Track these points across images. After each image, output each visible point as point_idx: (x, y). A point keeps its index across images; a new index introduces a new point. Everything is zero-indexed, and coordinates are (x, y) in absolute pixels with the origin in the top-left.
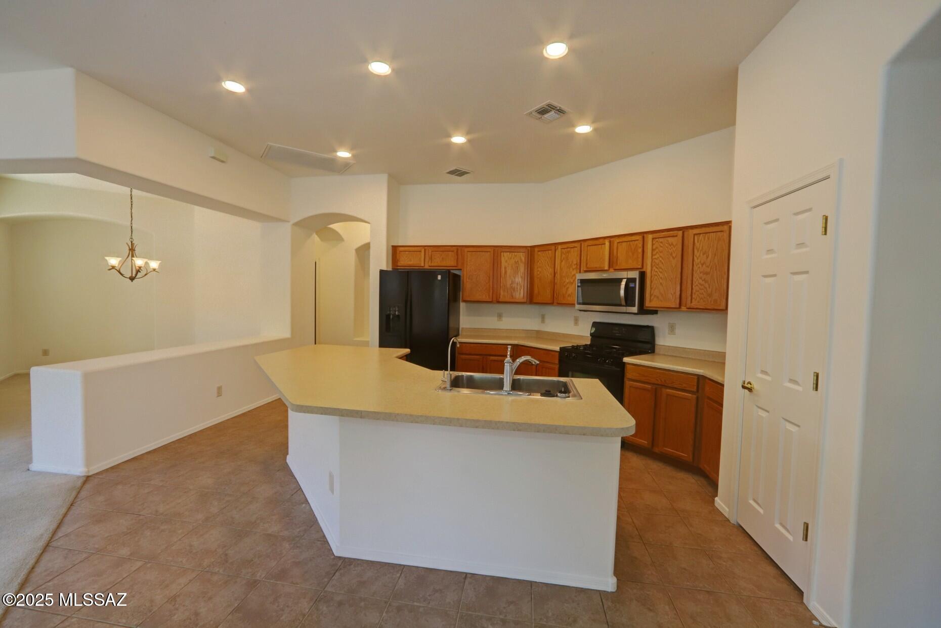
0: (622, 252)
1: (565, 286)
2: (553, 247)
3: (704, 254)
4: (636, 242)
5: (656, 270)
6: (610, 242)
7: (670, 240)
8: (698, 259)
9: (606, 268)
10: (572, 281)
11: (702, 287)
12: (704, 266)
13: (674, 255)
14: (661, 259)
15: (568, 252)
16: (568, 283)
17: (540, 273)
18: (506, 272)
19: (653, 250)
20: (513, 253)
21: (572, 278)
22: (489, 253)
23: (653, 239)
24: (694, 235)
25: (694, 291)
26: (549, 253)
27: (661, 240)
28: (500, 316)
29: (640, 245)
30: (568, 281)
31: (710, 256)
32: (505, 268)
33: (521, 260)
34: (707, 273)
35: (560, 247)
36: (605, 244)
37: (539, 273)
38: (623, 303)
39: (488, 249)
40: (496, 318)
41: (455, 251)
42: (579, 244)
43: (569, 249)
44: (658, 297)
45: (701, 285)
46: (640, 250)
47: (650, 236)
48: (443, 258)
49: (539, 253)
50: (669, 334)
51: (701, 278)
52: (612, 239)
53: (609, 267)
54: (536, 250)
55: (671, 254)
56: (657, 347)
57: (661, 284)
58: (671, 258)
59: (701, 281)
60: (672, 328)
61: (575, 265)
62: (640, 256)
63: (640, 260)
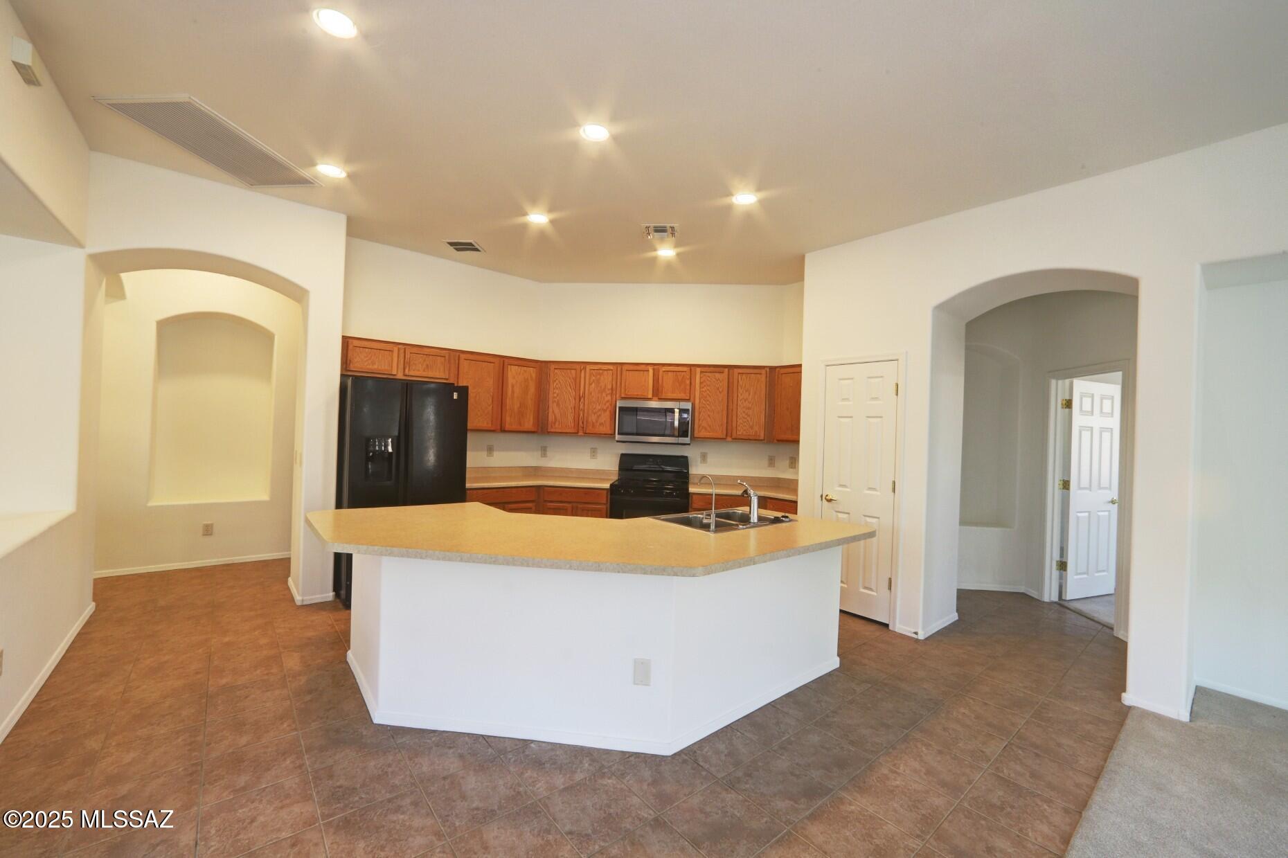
0: (668, 381)
1: (594, 414)
2: (578, 367)
3: (746, 391)
4: (683, 373)
5: (704, 402)
6: (654, 369)
7: (717, 375)
8: (741, 395)
9: (650, 396)
10: (605, 408)
11: (745, 420)
12: (747, 402)
13: (721, 390)
14: (708, 392)
15: (600, 374)
16: (599, 410)
17: (558, 395)
18: (513, 392)
19: (701, 383)
20: (523, 368)
21: (605, 405)
22: (492, 364)
23: (701, 372)
24: (739, 373)
25: (738, 423)
26: (571, 373)
27: (707, 374)
28: (490, 450)
29: (688, 377)
30: (599, 408)
31: (751, 394)
32: (513, 386)
33: (531, 377)
34: (749, 408)
35: (588, 367)
36: (648, 371)
37: (555, 395)
38: (676, 433)
39: (492, 360)
40: (485, 453)
41: (447, 357)
42: (615, 367)
43: (601, 371)
44: (706, 429)
45: (744, 418)
46: (688, 382)
47: (698, 370)
48: (427, 365)
49: (556, 371)
50: (701, 463)
51: (744, 412)
52: (655, 367)
53: (653, 396)
54: (553, 367)
55: (718, 389)
56: (691, 477)
57: (709, 416)
58: (718, 392)
59: (744, 415)
60: (704, 457)
61: (609, 390)
62: (688, 387)
63: (688, 391)
